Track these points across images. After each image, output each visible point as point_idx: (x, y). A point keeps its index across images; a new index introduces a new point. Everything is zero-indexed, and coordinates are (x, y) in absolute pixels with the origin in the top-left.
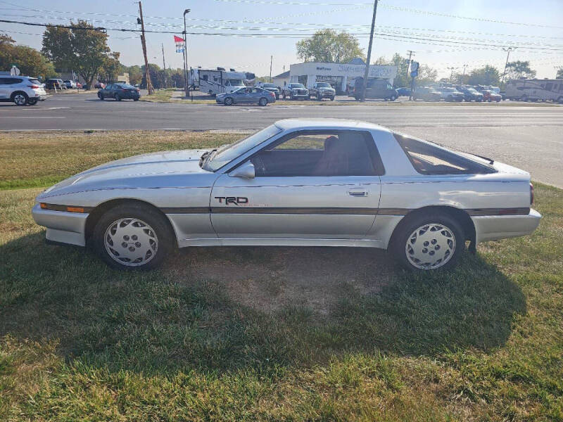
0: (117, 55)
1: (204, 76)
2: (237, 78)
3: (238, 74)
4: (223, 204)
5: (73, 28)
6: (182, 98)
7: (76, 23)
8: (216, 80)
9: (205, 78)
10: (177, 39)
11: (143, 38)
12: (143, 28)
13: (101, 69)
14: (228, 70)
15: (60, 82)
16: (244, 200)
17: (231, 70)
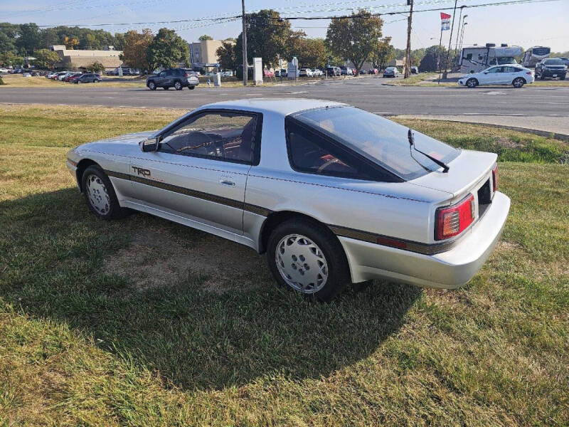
0: (388, 39)
1: (468, 55)
2: (509, 54)
3: (511, 50)
4: (136, 174)
5: (353, 17)
6: (439, 80)
7: (356, 12)
8: (481, 58)
9: (469, 57)
10: (444, 16)
11: (410, 19)
12: (411, 9)
13: (372, 55)
14: (498, 46)
15: (336, 70)
16: (148, 173)
17: (503, 45)
